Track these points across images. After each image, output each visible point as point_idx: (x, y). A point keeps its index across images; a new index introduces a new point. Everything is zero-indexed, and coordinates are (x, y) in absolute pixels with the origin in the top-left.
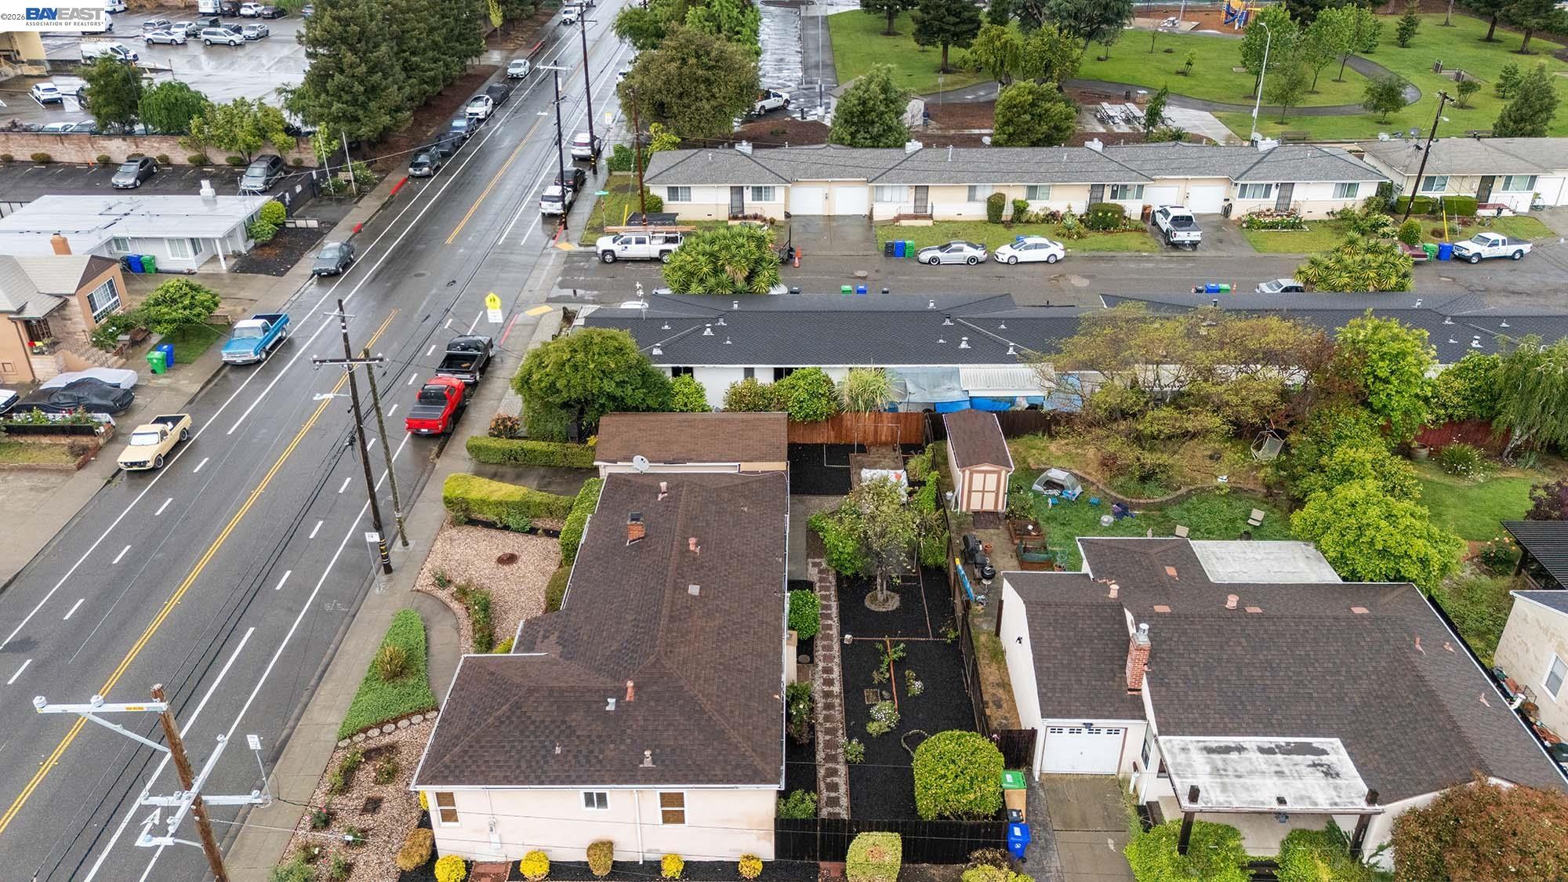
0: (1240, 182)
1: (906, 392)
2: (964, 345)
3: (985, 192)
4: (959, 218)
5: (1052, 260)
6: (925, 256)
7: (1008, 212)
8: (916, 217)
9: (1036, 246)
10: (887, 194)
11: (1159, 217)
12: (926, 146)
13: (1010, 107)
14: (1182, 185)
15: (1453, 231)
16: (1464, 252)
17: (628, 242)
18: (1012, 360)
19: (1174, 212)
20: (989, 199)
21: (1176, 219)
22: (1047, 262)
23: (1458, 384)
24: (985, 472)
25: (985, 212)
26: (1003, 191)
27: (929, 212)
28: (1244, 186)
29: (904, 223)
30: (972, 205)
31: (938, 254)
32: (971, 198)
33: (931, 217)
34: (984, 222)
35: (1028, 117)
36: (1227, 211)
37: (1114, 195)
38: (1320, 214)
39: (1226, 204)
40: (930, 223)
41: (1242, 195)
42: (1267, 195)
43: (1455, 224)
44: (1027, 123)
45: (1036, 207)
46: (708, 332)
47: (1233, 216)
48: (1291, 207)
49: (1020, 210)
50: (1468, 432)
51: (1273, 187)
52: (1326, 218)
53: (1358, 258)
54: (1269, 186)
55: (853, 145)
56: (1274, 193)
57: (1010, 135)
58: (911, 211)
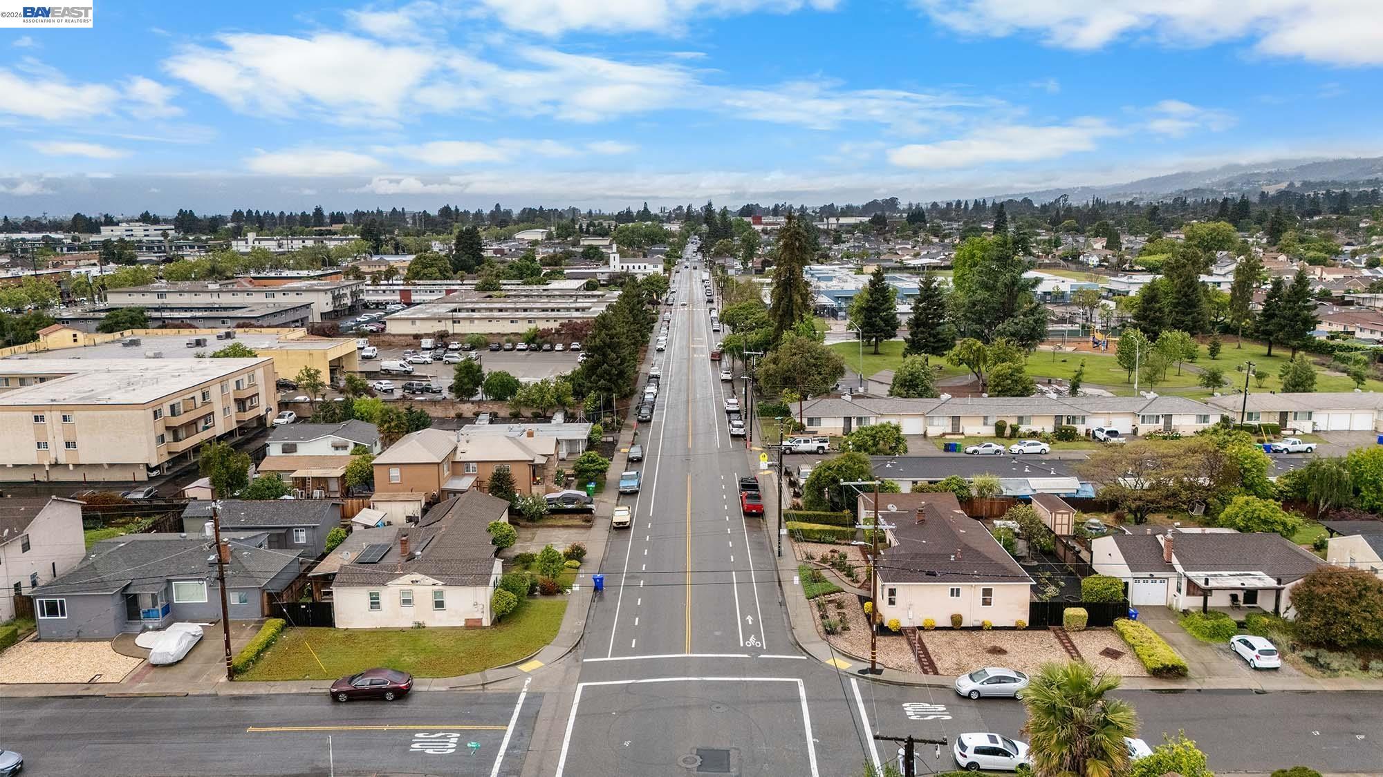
0: (1142, 414)
1: (1002, 492)
2: (1026, 470)
3: (993, 421)
4: (979, 435)
5: (1043, 452)
6: (970, 450)
7: (1008, 431)
8: (954, 434)
9: (1034, 444)
10: (936, 421)
11: (1098, 434)
12: (953, 396)
13: (998, 377)
14: (1107, 416)
15: (1270, 441)
16: (1279, 449)
17: (799, 442)
18: (1053, 476)
19: (1107, 429)
20: (996, 424)
21: (1108, 433)
22: (1040, 453)
23: (1287, 481)
24: (1062, 513)
25: (994, 432)
26: (1004, 419)
27: (961, 432)
28: (1143, 417)
29: (947, 437)
30: (986, 427)
31: (977, 448)
32: (985, 424)
33: (963, 434)
34: (994, 437)
35: (1010, 382)
36: (1135, 432)
37: (1068, 422)
38: (1189, 432)
39: (1134, 428)
40: (963, 437)
41: (1143, 422)
42: (1157, 422)
43: (1271, 437)
44: (1009, 385)
45: (1024, 429)
46: (888, 465)
47: (1139, 434)
48: (1173, 428)
49: (1015, 430)
50: (1297, 504)
51: (1160, 417)
52: (1194, 435)
53: (1221, 438)
54: (1158, 417)
55: (908, 396)
56: (1162, 421)
57: (999, 392)
58: (950, 431)
